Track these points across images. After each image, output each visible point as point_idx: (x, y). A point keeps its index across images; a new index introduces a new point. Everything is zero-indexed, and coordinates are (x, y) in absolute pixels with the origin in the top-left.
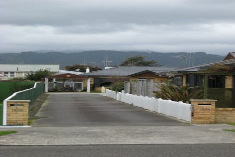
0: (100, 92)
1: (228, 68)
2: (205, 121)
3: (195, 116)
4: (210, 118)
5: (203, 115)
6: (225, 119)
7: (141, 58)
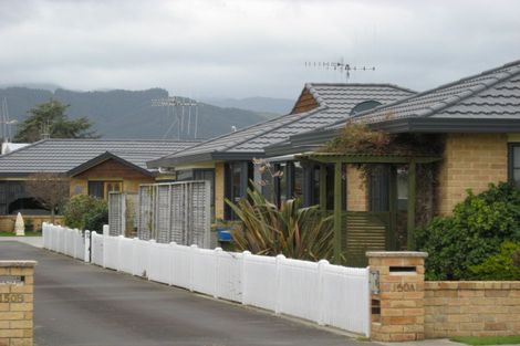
0: (14, 235)
1: (379, 136)
2: (406, 329)
3: (383, 312)
4: (413, 320)
5: (402, 307)
6: (443, 320)
7: (58, 111)
